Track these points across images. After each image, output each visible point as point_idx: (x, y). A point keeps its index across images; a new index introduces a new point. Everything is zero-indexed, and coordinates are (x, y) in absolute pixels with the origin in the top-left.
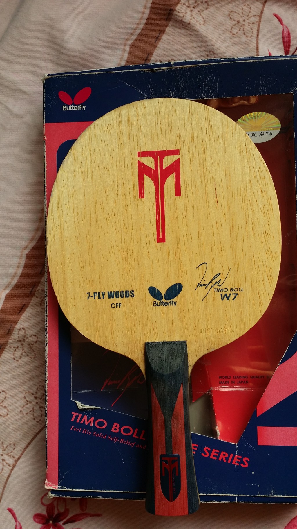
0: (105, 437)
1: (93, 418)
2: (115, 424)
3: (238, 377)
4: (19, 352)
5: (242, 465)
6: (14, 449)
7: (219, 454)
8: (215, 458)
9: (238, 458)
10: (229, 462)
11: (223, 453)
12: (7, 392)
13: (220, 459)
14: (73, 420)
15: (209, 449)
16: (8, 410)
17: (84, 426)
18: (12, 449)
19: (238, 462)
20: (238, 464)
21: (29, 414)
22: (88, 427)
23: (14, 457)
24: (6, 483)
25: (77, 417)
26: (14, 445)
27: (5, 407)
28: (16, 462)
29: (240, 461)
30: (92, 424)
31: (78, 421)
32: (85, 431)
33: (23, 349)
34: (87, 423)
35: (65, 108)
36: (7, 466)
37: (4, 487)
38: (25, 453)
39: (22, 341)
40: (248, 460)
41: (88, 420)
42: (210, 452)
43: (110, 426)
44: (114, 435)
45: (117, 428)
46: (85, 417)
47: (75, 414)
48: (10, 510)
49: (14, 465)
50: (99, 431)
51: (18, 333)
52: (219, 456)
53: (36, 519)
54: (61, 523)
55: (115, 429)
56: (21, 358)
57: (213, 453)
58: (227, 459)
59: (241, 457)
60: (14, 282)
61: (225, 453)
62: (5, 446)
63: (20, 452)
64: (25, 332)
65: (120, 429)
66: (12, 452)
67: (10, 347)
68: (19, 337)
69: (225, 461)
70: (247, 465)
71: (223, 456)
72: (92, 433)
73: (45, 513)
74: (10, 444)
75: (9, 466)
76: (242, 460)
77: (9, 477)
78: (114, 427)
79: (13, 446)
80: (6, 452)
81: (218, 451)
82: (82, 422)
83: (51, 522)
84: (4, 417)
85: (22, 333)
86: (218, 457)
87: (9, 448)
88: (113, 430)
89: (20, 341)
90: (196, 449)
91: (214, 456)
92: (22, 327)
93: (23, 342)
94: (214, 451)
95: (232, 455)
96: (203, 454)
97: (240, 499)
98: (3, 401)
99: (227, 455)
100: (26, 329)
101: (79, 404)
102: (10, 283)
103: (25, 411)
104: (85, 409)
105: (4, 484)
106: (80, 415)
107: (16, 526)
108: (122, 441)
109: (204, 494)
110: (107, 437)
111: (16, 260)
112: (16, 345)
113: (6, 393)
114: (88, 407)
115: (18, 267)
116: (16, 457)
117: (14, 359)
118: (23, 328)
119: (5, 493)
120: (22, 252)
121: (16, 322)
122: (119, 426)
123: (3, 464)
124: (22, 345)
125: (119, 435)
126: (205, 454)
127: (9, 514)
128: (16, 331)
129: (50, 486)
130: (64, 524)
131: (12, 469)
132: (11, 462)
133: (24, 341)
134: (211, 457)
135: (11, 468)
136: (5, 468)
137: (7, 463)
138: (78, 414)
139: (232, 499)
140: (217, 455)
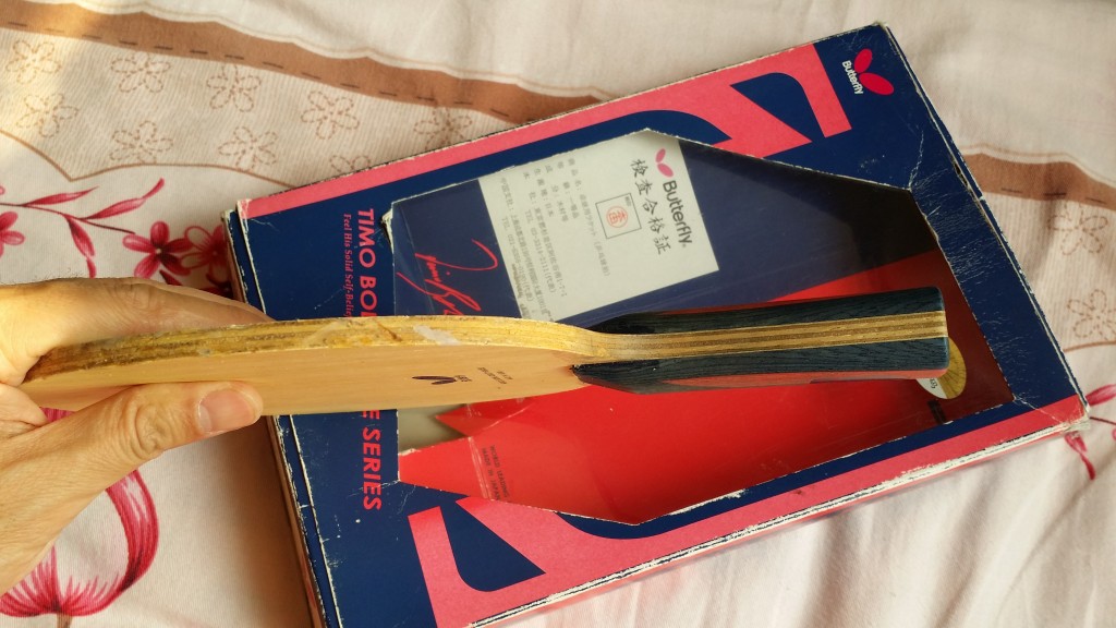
0: (348, 269)
1: (372, 243)
2: (374, 280)
3: (502, 479)
4: (430, 128)
5: (367, 498)
6: (267, 164)
7: (375, 456)
8: (365, 452)
9: (376, 489)
10: (366, 476)
11: (378, 461)
12: (359, 129)
13: (366, 460)
14: (360, 213)
15: (377, 438)
16: (330, 137)
17: (356, 232)
18: (265, 160)
19: (369, 491)
20: (366, 492)
21: (333, 169)
22: (356, 240)
23: (253, 167)
24: (206, 166)
25: (368, 218)
26: (275, 162)
27: (334, 132)
28: (247, 172)
29: (373, 493)
30: (362, 244)
31: (361, 222)
32: (348, 237)
33: (436, 133)
34: (362, 236)
35: (847, 65)
36: (236, 159)
37: (198, 165)
38: (266, 183)
39: (449, 124)
40: (378, 507)
41: (367, 236)
42: (373, 441)
43: (368, 272)
44: (356, 281)
45: (369, 284)
46: (370, 231)
47: (371, 214)
48: (160, 184)
49: (240, 171)
50: (355, 257)
51: (461, 117)
52: (371, 457)
53: (156, 227)
54: (161, 267)
55: (365, 282)
56: (421, 133)
57: (373, 446)
58: (370, 471)
59: (379, 493)
60: (539, 91)
61: (379, 466)
62: (269, 148)
63: (265, 174)
64: (465, 126)
65: (369, 288)
66: (261, 161)
67: (434, 113)
68: (454, 120)
69: (366, 468)
70: (368, 507)
71: (373, 464)
72: (348, 249)
73: (172, 237)
74: (274, 156)
75: (237, 164)
76: (376, 496)
77: (218, 167)
78: (369, 279)
79: (272, 160)
80: (258, 153)
81: (378, 454)
82: (361, 228)
83: (158, 251)
84: (317, 134)
85: (463, 122)
86: (369, 456)
87: (267, 155)
88: (362, 278)
89: (448, 124)
90: (372, 417)
91: (369, 449)
92: (473, 119)
93: (447, 128)
94: (378, 446)
95: (379, 477)
96: (366, 430)
97: (307, 512)
98: (342, 126)
99: (376, 469)
100: (471, 127)
101: (388, 217)
102: (535, 84)
103: (336, 162)
104: (384, 226)
105: (205, 162)
106: (372, 223)
107: (136, 199)
108: (350, 297)
109: (299, 450)
110: (349, 273)
111: (577, 83)
112: (439, 120)
113: (356, 128)
114: (389, 230)
115: (566, 89)
116: (255, 171)
117: (416, 124)
118: (471, 122)
119: (189, 168)
120: (591, 87)
121: (477, 109)
122: (373, 286)
123: (236, 153)
124: (444, 129)
125: (358, 290)
126: (368, 434)
127: (155, 184)
128: (462, 112)
129: (243, 207)
130: (162, 273)
131: (233, 169)
132: (244, 165)
133: (451, 130)
134: (366, 445)
135: (234, 166)
136: (231, 158)
137: (240, 158)
138: (372, 218)
139: (303, 498)
140: (372, 453)
